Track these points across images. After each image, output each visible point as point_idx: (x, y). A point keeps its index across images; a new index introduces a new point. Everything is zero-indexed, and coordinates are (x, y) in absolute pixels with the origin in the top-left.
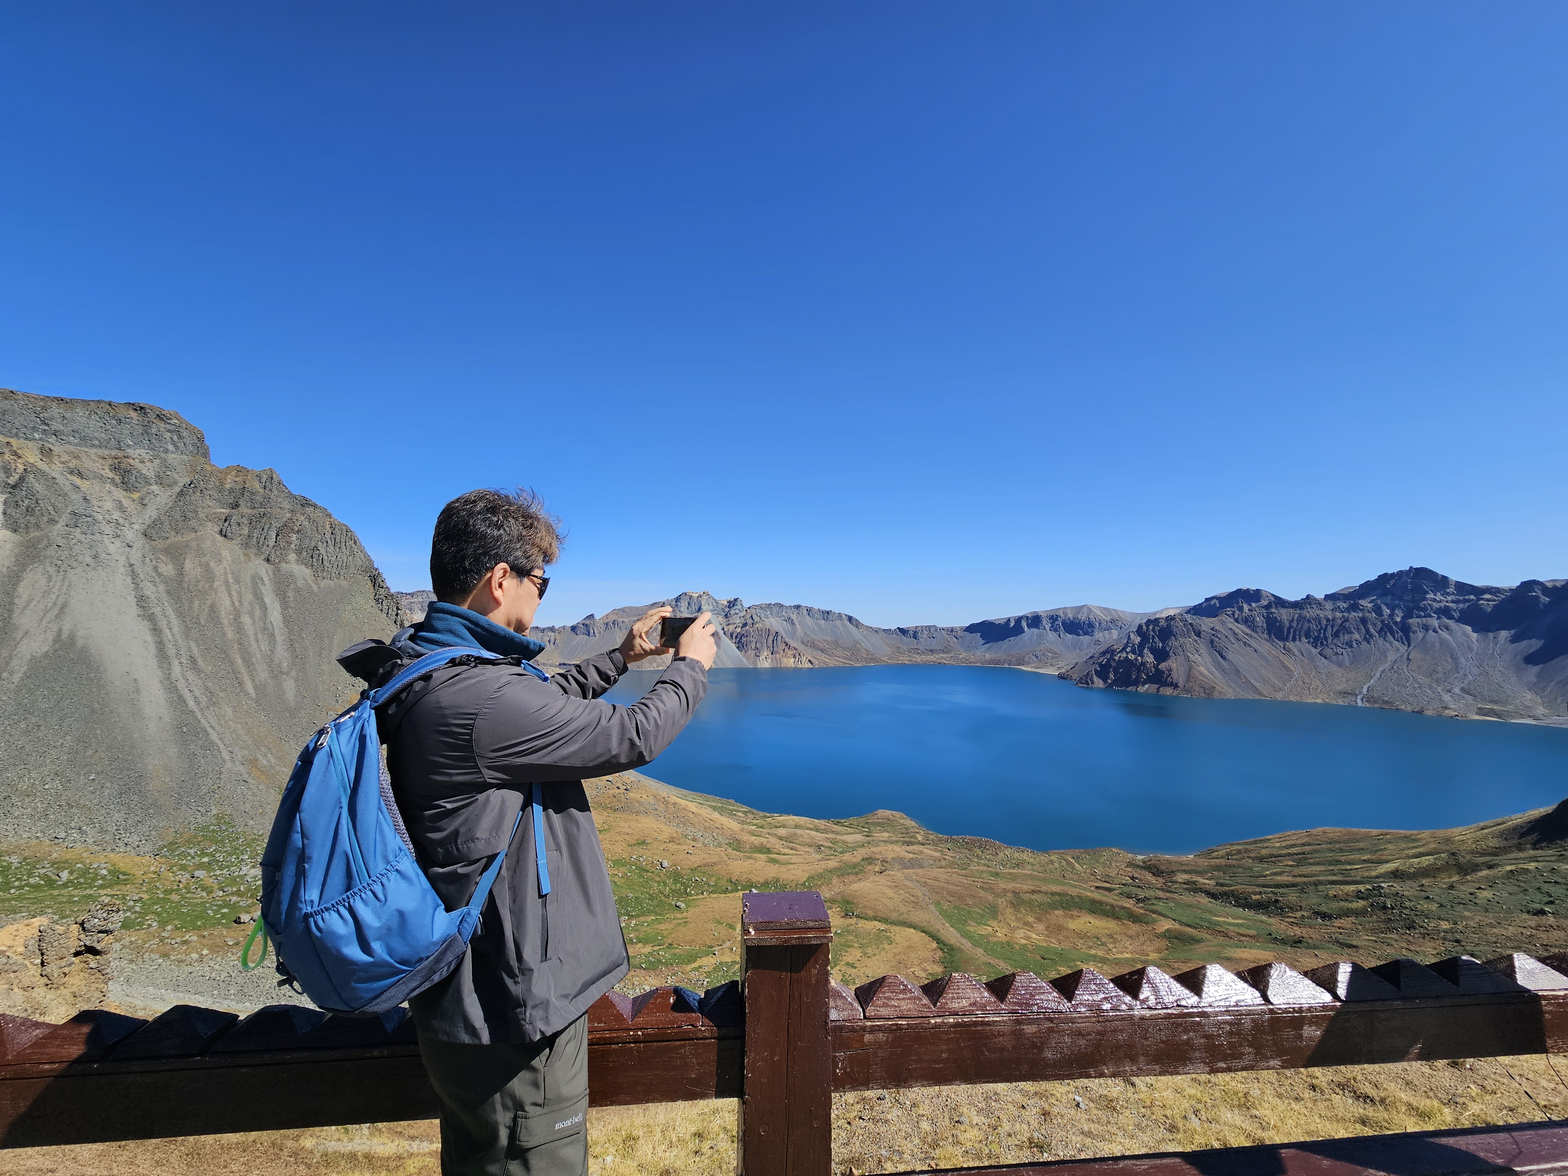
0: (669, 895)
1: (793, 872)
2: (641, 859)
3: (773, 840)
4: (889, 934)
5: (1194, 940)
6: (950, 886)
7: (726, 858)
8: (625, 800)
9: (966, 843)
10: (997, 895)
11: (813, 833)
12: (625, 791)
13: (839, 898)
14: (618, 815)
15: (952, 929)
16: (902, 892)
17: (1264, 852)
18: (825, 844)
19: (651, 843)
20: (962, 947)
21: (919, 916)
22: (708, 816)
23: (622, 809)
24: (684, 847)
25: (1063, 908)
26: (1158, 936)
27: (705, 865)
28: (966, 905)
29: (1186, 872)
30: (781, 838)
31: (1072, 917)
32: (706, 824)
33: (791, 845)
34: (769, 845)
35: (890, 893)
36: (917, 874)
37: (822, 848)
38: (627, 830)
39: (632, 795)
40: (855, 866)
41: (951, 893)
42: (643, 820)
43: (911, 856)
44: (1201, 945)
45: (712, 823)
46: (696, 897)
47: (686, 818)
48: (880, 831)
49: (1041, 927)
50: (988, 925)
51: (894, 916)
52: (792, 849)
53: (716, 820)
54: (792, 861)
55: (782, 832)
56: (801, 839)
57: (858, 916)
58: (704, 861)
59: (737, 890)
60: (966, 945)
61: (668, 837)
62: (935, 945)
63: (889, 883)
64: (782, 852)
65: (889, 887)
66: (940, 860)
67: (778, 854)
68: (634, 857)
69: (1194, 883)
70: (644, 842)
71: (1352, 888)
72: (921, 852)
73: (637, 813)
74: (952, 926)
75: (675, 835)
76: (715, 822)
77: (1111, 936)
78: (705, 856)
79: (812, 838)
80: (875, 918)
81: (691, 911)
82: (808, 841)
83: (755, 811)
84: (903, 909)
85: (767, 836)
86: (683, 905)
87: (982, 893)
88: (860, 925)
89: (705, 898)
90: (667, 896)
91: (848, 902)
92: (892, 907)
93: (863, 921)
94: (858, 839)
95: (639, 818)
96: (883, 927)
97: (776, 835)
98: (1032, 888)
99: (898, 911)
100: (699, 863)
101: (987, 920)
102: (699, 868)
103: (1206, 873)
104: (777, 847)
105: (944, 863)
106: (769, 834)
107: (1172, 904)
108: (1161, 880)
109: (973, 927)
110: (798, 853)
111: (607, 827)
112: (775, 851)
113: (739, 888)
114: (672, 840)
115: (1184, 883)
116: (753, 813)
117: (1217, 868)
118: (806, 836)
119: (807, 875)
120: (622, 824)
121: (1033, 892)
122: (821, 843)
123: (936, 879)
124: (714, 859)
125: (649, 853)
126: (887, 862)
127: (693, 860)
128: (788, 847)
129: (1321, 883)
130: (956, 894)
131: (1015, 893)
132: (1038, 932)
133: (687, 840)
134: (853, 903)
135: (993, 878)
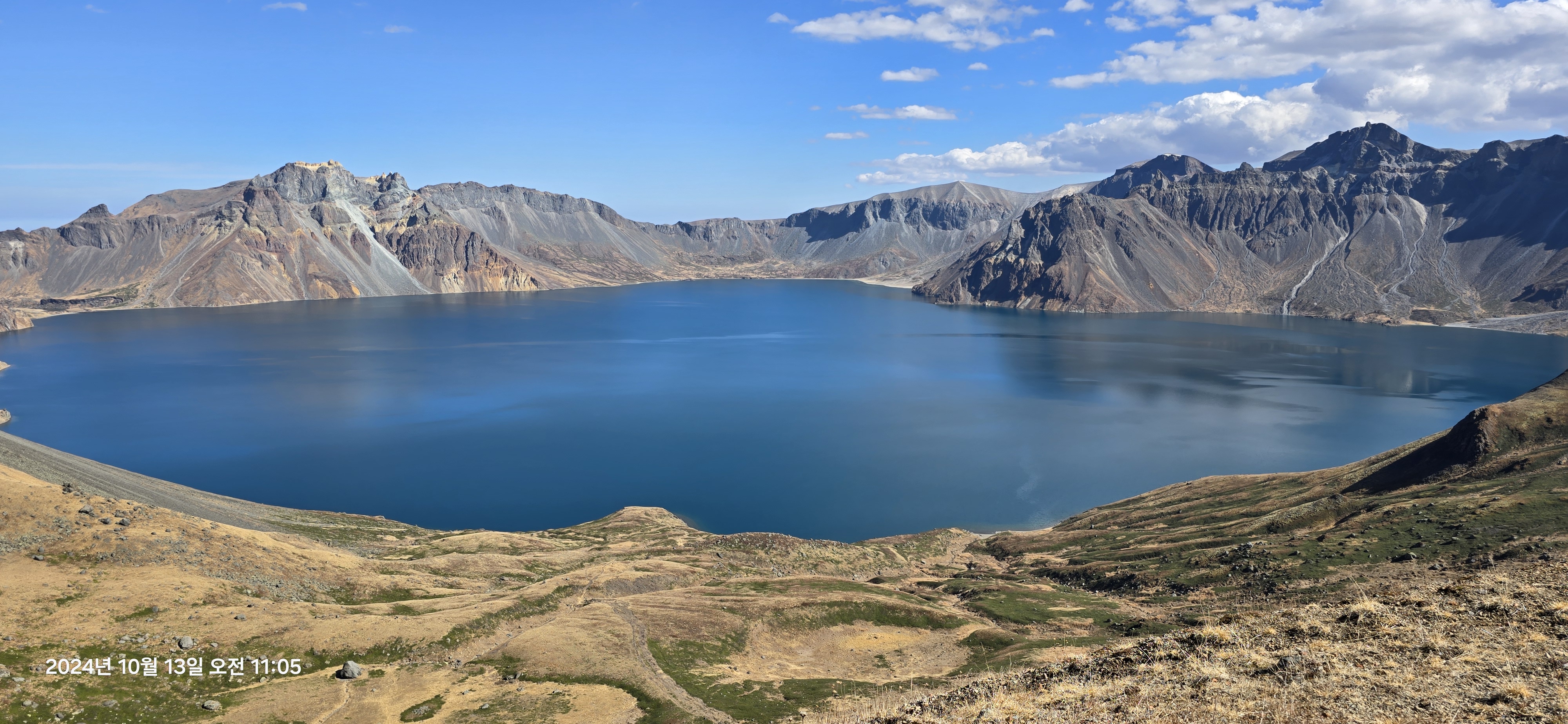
0: (191, 691)
1: (428, 625)
2: (140, 640)
3: (418, 576)
4: (567, 697)
5: (1002, 643)
6: (682, 613)
7: (309, 618)
8: (119, 542)
9: (744, 542)
10: (750, 617)
11: (496, 557)
12: (119, 527)
13: (498, 656)
14: (101, 568)
15: (665, 676)
16: (601, 632)
17: (1135, 515)
18: (515, 571)
19: (165, 610)
20: (673, 700)
21: (620, 667)
22: (299, 552)
23: (112, 559)
24: (232, 609)
25: (844, 622)
26: (961, 644)
27: (267, 635)
28: (699, 637)
29: (1036, 550)
30: (435, 572)
31: (853, 633)
32: (289, 565)
33: (451, 580)
34: (409, 586)
35: (582, 636)
36: (636, 602)
37: (505, 578)
38: (118, 594)
39: (131, 532)
40: (541, 601)
41: (679, 623)
42: (153, 572)
43: (640, 574)
44: (1009, 648)
45: (304, 561)
46: (244, 688)
47: (247, 559)
48: (623, 540)
49: (806, 654)
50: (728, 662)
51: (579, 670)
52: (451, 587)
53: (313, 557)
54: (437, 607)
55: (440, 561)
56: (472, 569)
57: (522, 678)
58: (267, 628)
59: (323, 667)
60: (681, 698)
61: (202, 596)
62: (633, 702)
63: (585, 622)
64: (432, 594)
65: (583, 627)
66: (685, 575)
67: (425, 597)
68: (127, 638)
69: (1044, 563)
70: (150, 612)
71: (1217, 550)
72: (659, 566)
73: (143, 562)
74: (666, 672)
75: (217, 591)
76: (309, 559)
77: (899, 652)
78: (269, 618)
79: (492, 564)
80: (549, 678)
81: (232, 710)
82: (486, 569)
83: (420, 530)
84: (596, 657)
85: (410, 571)
86: (215, 705)
87: (728, 617)
88: (523, 692)
89: (262, 687)
90: (189, 694)
91: (511, 659)
92: (579, 657)
93: (531, 684)
94: (575, 558)
95: (145, 569)
96: (560, 688)
97: (427, 567)
98: (803, 599)
99: (588, 661)
100: (255, 633)
101: (728, 654)
102: (256, 641)
103: (1061, 548)
104: (423, 587)
105: (691, 578)
106: (415, 567)
107: (1003, 596)
108: (1005, 564)
109: (701, 670)
110: (461, 591)
111: (76, 592)
112: (420, 593)
113: (327, 662)
114: (210, 600)
115: (1032, 565)
116: (415, 534)
117: (1074, 541)
118: (481, 563)
119: (449, 627)
120: (109, 584)
121: (805, 605)
122: (507, 571)
123: (665, 605)
124: (287, 621)
125: (158, 628)
126: (597, 589)
127: (245, 629)
128: (443, 585)
129: (1187, 547)
130: (688, 623)
131: (778, 611)
132: (801, 660)
133: (241, 596)
134: (519, 660)
135: (753, 592)
